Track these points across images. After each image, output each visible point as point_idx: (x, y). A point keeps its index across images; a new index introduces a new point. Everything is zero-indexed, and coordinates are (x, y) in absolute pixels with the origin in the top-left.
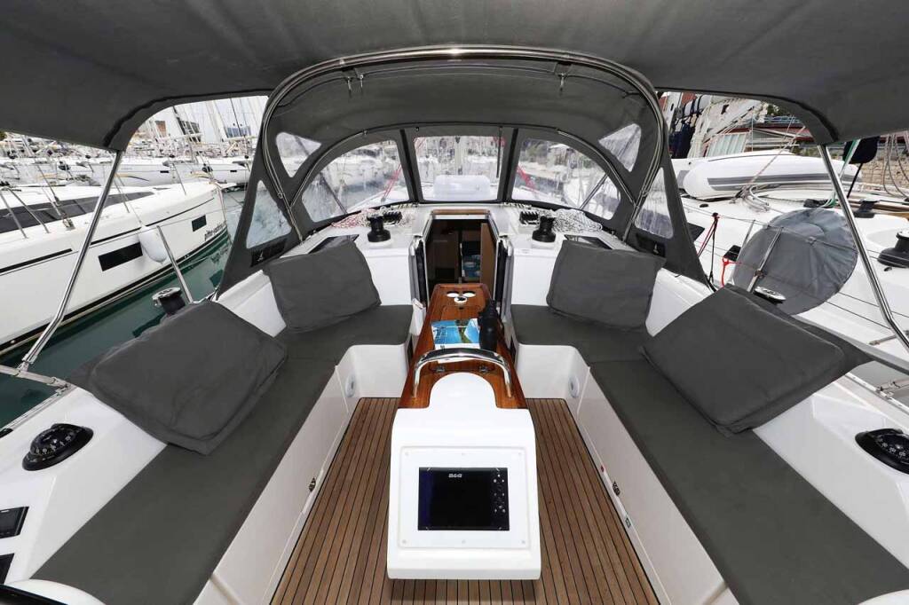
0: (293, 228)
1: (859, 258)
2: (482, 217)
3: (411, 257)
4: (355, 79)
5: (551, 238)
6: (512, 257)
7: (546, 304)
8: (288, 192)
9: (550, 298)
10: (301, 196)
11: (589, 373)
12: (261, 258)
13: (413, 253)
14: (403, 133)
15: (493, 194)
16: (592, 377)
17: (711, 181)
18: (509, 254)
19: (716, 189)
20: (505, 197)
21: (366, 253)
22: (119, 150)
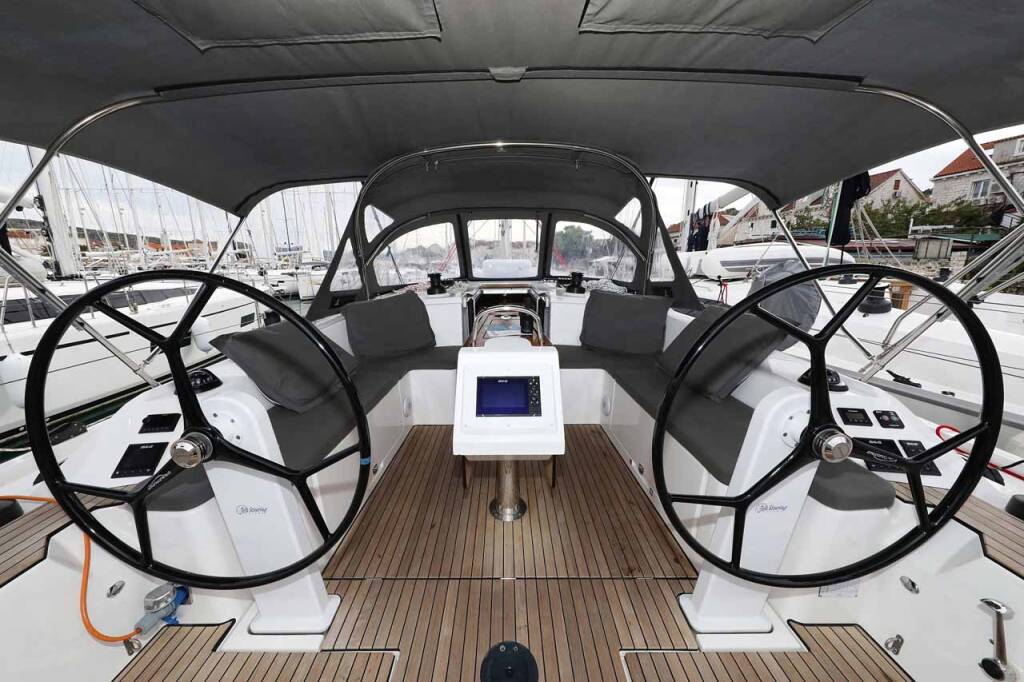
0: (364, 286)
1: (823, 301)
2: (525, 291)
3: (463, 309)
4: (431, 164)
5: (582, 291)
6: (549, 308)
7: (579, 344)
8: (366, 253)
9: (583, 337)
10: (373, 260)
11: (615, 383)
12: (337, 304)
13: (465, 306)
14: (459, 217)
15: (534, 272)
16: (619, 386)
17: (724, 264)
18: (547, 305)
19: (729, 270)
20: (544, 274)
21: (426, 302)
22: (243, 217)
